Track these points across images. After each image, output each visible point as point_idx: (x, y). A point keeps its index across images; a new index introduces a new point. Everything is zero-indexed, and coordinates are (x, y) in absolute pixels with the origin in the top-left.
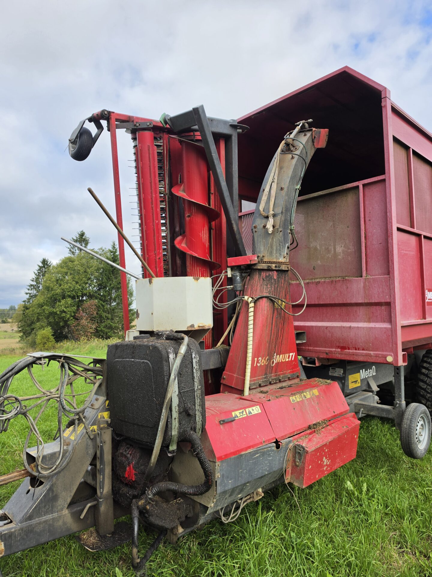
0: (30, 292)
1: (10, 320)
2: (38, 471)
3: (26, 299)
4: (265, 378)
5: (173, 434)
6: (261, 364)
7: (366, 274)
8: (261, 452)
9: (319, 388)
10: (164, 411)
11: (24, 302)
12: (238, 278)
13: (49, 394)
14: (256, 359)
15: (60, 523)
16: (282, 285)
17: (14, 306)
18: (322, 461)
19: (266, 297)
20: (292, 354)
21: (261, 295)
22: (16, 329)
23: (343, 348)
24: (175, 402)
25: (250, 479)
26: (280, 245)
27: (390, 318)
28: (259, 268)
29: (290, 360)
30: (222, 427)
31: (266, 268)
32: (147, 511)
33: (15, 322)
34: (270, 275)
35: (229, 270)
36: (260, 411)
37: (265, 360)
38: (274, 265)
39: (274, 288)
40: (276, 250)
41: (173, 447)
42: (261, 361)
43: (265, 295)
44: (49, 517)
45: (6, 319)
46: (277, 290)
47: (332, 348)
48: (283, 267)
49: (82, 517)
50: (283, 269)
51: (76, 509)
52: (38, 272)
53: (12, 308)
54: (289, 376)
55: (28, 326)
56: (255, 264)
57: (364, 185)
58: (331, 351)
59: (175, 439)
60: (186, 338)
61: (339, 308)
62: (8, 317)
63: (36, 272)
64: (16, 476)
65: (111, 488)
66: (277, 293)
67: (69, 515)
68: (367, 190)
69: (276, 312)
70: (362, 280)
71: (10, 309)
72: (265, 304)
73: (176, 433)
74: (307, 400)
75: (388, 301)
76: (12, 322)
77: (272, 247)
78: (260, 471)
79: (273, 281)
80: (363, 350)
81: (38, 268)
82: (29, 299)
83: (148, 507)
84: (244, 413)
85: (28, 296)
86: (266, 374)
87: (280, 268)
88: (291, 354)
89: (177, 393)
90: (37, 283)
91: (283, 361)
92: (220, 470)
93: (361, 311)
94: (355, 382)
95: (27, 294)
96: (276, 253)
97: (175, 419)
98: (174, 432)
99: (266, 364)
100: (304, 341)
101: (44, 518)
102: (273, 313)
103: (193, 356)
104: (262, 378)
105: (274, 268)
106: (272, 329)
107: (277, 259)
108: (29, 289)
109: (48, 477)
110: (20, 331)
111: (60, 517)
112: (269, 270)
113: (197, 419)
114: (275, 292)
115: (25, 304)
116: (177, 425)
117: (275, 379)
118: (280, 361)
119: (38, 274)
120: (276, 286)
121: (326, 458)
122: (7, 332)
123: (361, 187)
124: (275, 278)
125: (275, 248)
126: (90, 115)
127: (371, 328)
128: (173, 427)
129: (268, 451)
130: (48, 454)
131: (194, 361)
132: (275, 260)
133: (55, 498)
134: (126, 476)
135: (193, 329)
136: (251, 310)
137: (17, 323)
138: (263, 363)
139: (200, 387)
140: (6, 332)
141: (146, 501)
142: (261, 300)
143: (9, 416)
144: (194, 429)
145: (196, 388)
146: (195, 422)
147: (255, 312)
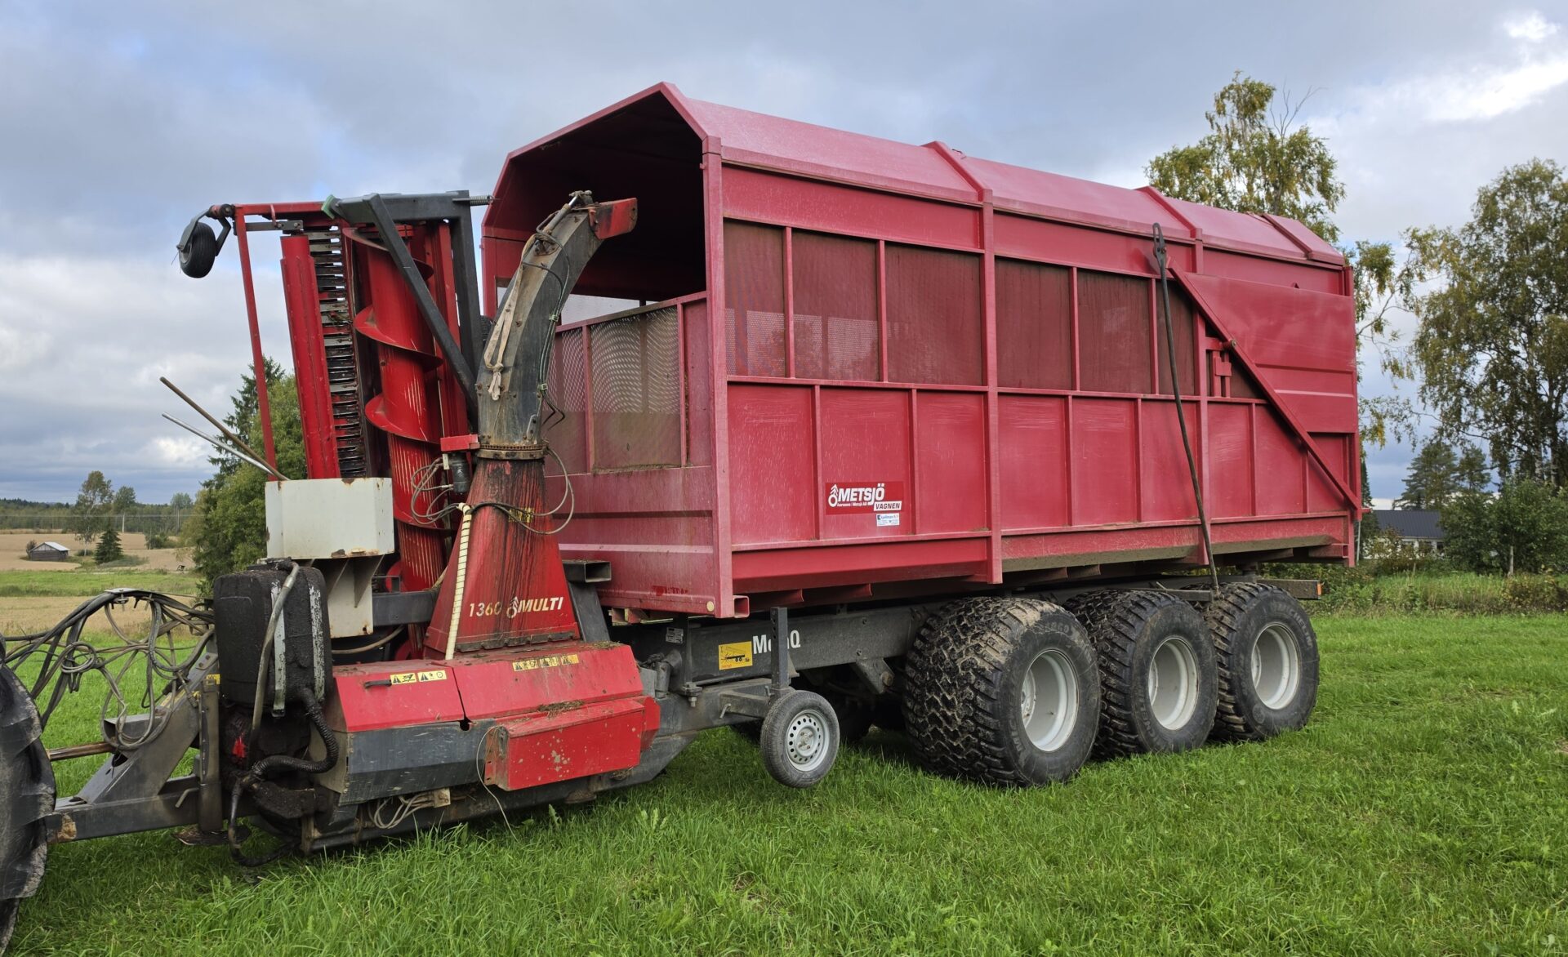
0: (223, 456)
1: (173, 538)
2: (119, 742)
3: (213, 478)
4: (495, 636)
5: (277, 688)
6: (485, 614)
7: (687, 461)
8: (429, 731)
9: (583, 654)
10: (262, 658)
11: (207, 485)
12: (459, 471)
13: (134, 644)
14: (472, 605)
15: (149, 810)
16: (524, 483)
17: (187, 496)
18: (548, 755)
19: (490, 505)
20: (557, 599)
21: (484, 501)
22: (190, 564)
23: (660, 590)
24: (280, 648)
25: (410, 765)
26: (514, 418)
27: (711, 539)
28: (482, 456)
29: (552, 608)
30: (366, 691)
31: (491, 457)
32: (254, 792)
33: (190, 545)
34: (498, 468)
35: (445, 458)
36: (445, 677)
37: (493, 606)
38: (504, 452)
39: (506, 490)
40: (508, 427)
41: (280, 706)
42: (485, 609)
43: (489, 500)
44: (133, 801)
45: (162, 535)
46: (513, 493)
47: (646, 590)
48: (521, 455)
49: (178, 805)
50: (522, 458)
51: (169, 796)
52: (245, 399)
53: (181, 503)
54: (550, 636)
55: (219, 557)
56: (477, 450)
57: (685, 306)
58: (645, 596)
59: (282, 695)
60: (296, 568)
61: (656, 519)
62: (171, 528)
63: (240, 398)
64: (90, 749)
65: (217, 771)
66: (512, 497)
67: (161, 802)
68: (689, 311)
69: (512, 528)
70: (681, 472)
71: (173, 506)
72: (488, 517)
73: (282, 688)
74: (550, 669)
75: (710, 509)
76: (181, 545)
77: (500, 422)
78: (430, 757)
79: (503, 478)
80: (682, 592)
81: (243, 385)
82: (220, 477)
83: (255, 786)
84: (414, 677)
85: (217, 469)
86: (496, 630)
87: (516, 457)
88: (554, 600)
89: (283, 637)
90: (242, 430)
91: (535, 609)
92: (355, 744)
93: (683, 525)
94: (736, 657)
95: (214, 461)
96: (508, 432)
97: (280, 670)
98: (280, 686)
99: (497, 614)
100: (609, 579)
101: (127, 801)
102: (507, 531)
103: (312, 591)
104: (489, 637)
105: (504, 458)
106: (505, 557)
107: (510, 442)
108: (220, 449)
109: (133, 750)
110: (200, 569)
111: (148, 803)
112: (496, 459)
113: (316, 674)
114: (507, 497)
115: (210, 491)
116: (284, 678)
117: (519, 640)
118: (529, 610)
119: (244, 403)
120: (510, 486)
121: (559, 752)
122: (165, 573)
123: (680, 308)
124: (508, 472)
125: (505, 423)
126: (206, 209)
127: (691, 555)
128: (277, 680)
129: (445, 731)
130: (133, 723)
131: (312, 598)
132: (506, 444)
133: (142, 778)
134: (235, 752)
135: (342, 557)
136: (466, 525)
137: (194, 548)
138: (489, 611)
139: (321, 633)
140: (163, 572)
141: (252, 777)
142: (483, 510)
143: (79, 669)
144: (312, 686)
145: (315, 634)
146: (313, 678)
147: (471, 529)
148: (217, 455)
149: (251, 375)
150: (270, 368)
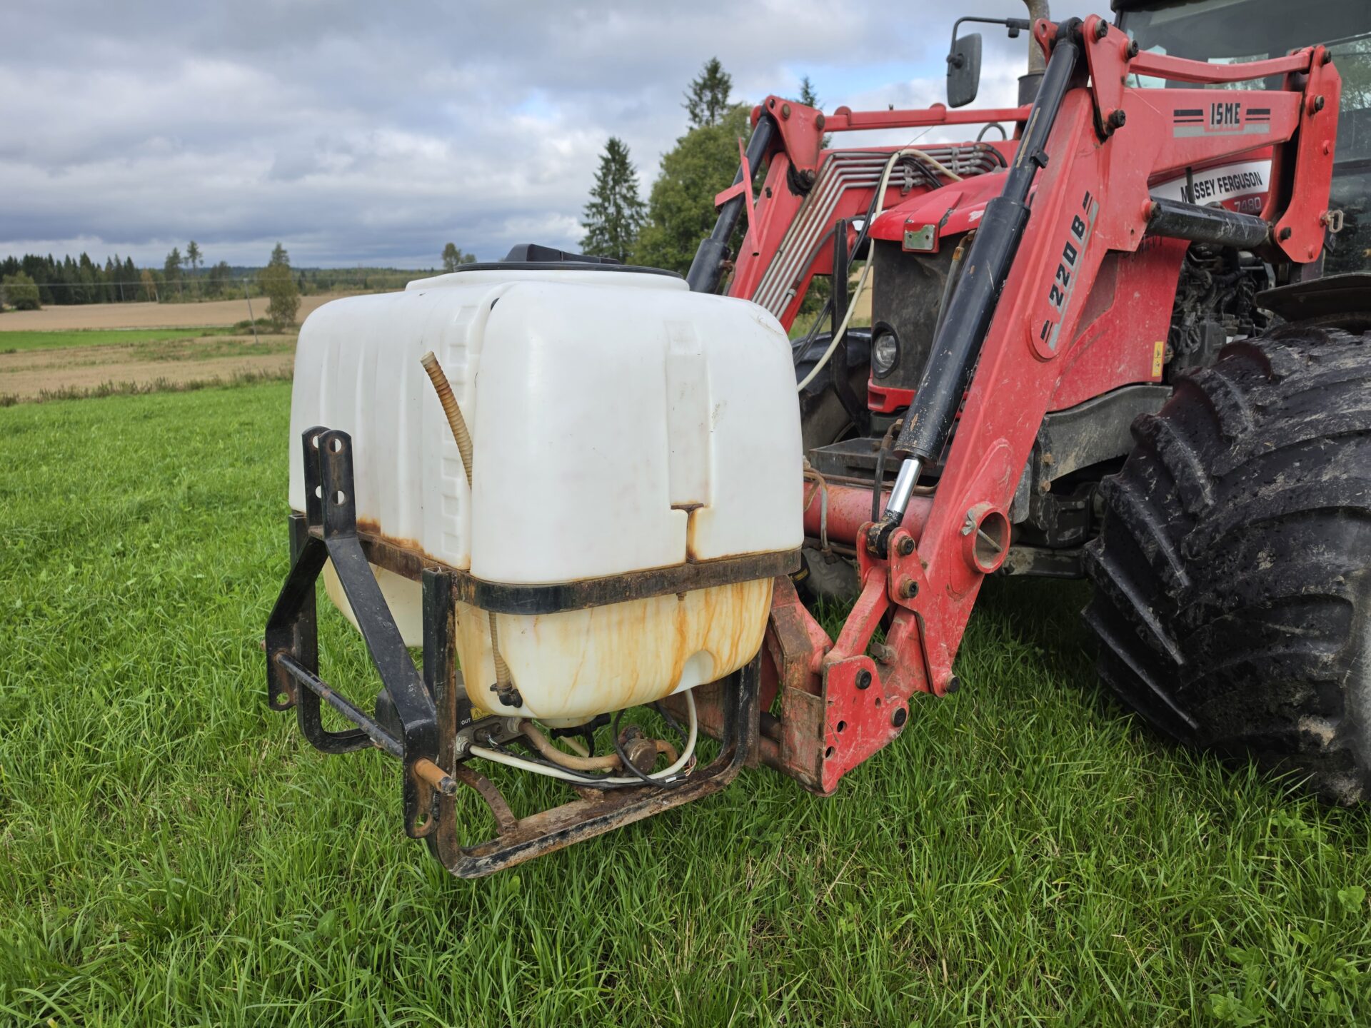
0: (590, 221)
3: (584, 239)
52: (603, 174)
85: (587, 231)
90: (602, 199)
95: (584, 225)
108: (587, 215)
119: (602, 177)
148: (586, 221)
149: (606, 154)
150: (619, 147)
